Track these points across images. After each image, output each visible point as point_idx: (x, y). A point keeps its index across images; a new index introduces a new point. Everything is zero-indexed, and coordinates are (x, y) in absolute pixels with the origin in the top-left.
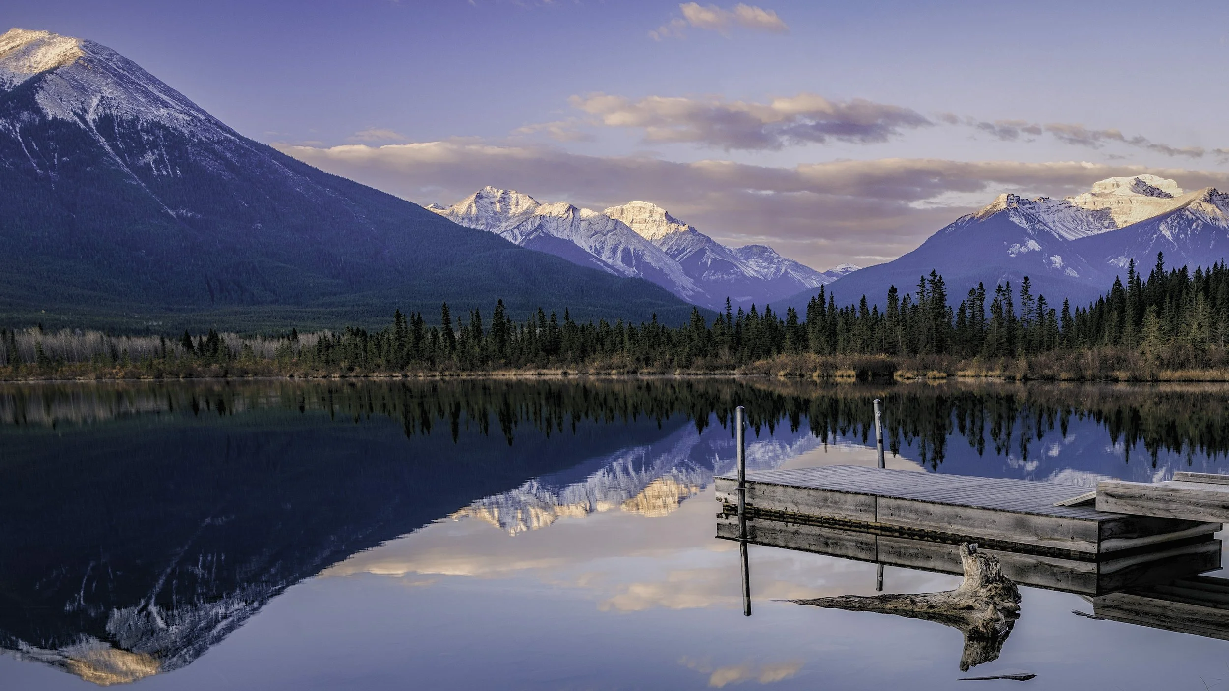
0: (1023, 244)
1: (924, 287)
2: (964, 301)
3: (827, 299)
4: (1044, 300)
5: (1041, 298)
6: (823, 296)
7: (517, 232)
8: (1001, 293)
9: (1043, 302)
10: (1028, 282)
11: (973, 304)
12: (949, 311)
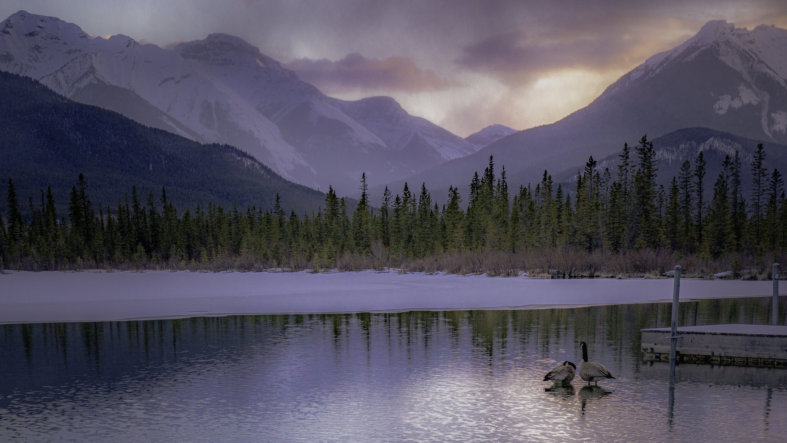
0: (735, 95)
1: (627, 158)
2: (675, 178)
3: (497, 175)
4: (780, 175)
5: (776, 174)
6: (491, 170)
7: (60, 76)
8: (729, 167)
9: (779, 178)
10: (762, 151)
11: (687, 181)
12: (661, 191)
